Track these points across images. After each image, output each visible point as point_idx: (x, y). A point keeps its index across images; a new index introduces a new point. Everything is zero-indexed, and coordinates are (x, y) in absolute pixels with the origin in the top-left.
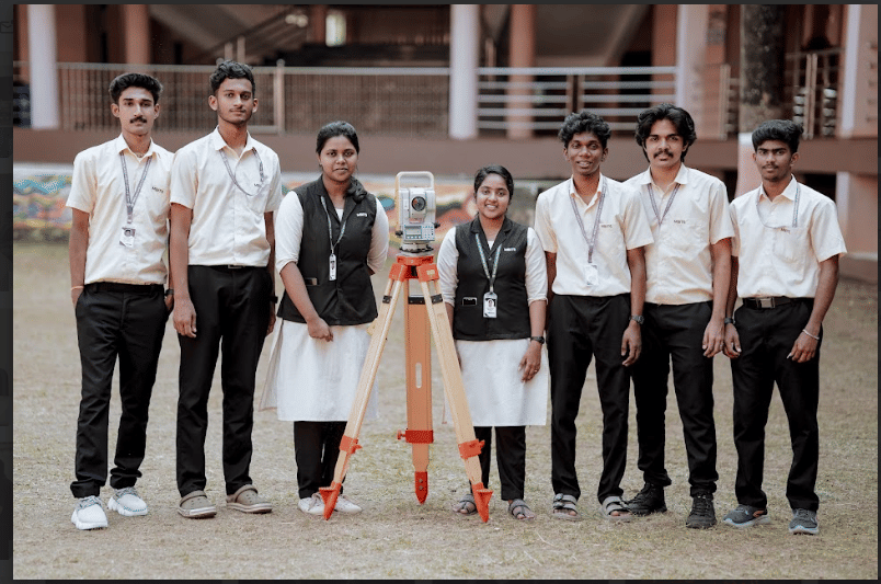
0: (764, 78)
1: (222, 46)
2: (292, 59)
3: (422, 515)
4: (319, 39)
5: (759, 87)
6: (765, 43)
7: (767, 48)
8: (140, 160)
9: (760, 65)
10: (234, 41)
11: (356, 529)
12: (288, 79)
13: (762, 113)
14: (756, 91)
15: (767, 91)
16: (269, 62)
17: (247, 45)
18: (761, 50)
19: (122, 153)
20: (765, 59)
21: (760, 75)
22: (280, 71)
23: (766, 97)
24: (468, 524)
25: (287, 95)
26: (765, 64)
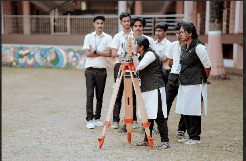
0: (216, 15)
1: (51, 10)
2: (72, 14)
3: (131, 146)
4: (79, 8)
5: (215, 18)
6: (216, 4)
7: (217, 6)
8: (99, 37)
9: (215, 11)
10: (54, 9)
11: (111, 151)
12: (71, 19)
13: (215, 25)
14: (213, 19)
15: (217, 18)
16: (66, 14)
17: (59, 10)
18: (215, 6)
19: (95, 35)
20: (216, 9)
21: (215, 14)
22: (69, 17)
23: (216, 20)
24: (146, 149)
25: (71, 24)
26: (216, 11)
